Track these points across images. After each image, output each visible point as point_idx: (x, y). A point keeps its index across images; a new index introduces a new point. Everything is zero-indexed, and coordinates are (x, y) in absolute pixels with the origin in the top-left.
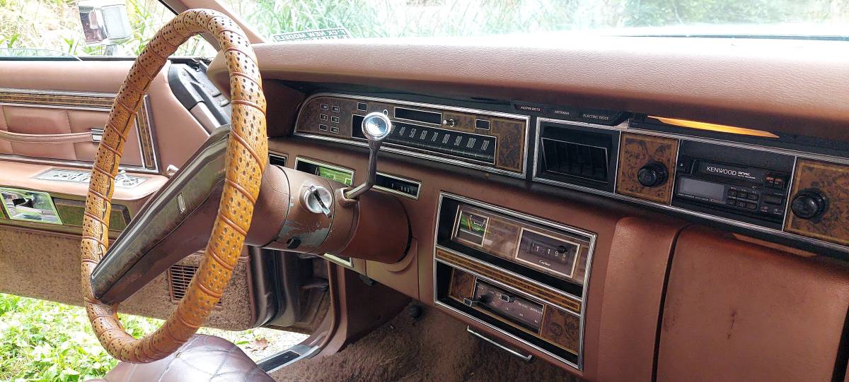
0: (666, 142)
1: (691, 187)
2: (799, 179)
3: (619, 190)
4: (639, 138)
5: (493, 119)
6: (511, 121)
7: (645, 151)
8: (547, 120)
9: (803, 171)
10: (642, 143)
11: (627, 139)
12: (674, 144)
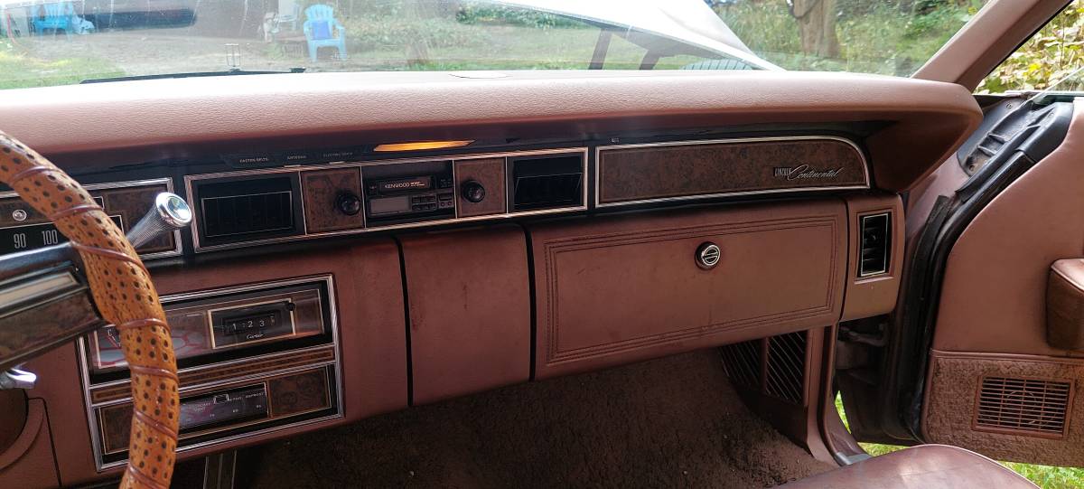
0: (348, 171)
1: (381, 206)
2: (458, 175)
3: (311, 229)
4: (322, 174)
5: (106, 194)
6: (143, 190)
7: (330, 185)
8: (203, 177)
9: (460, 169)
10: (326, 177)
11: (309, 178)
12: (356, 171)
